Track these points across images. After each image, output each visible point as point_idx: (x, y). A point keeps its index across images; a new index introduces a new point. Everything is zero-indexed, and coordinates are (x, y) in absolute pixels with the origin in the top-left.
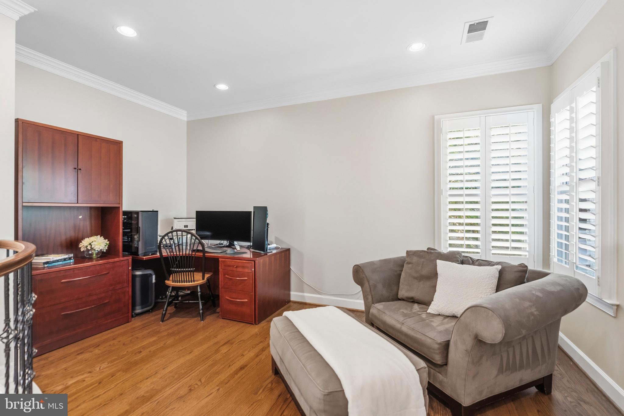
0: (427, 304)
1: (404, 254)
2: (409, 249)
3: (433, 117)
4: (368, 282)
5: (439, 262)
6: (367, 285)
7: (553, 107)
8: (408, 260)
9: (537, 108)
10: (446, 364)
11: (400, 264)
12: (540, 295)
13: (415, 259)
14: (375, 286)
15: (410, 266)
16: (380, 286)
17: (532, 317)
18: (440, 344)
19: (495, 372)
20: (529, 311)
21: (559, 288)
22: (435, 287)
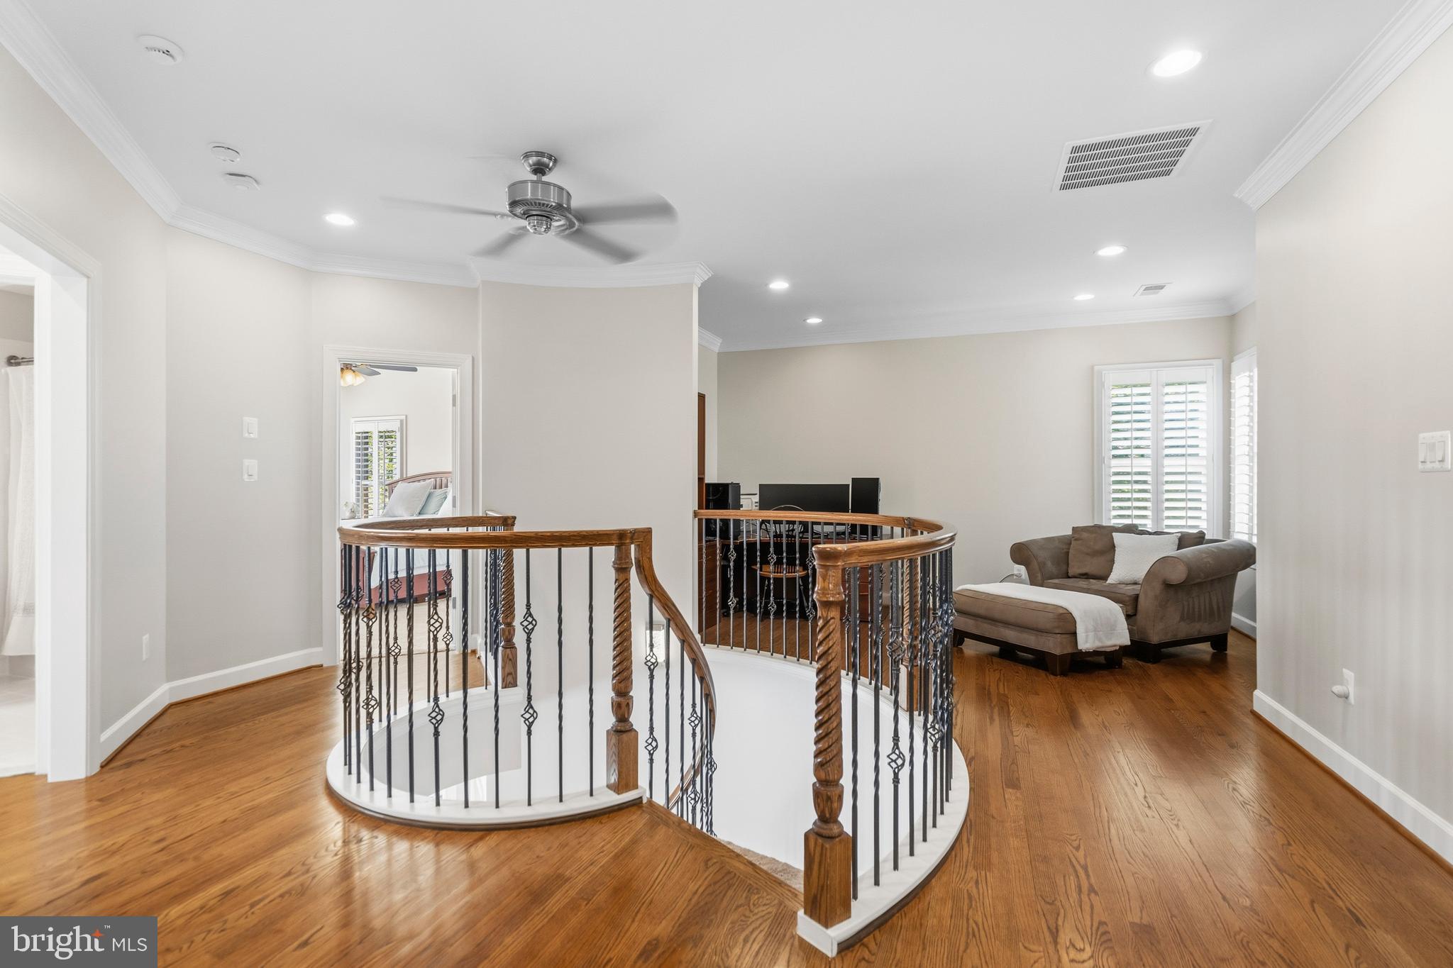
0: (1105, 578)
1: (1070, 532)
2: (1075, 526)
3: (1092, 368)
4: (1037, 560)
5: (1114, 534)
6: (1035, 565)
7: (1234, 365)
8: (1077, 536)
9: (1218, 363)
10: (1135, 615)
11: (1066, 542)
12: (1216, 551)
13: (1085, 535)
14: (1044, 564)
15: (1078, 542)
16: (1049, 564)
17: (1208, 565)
18: (1130, 596)
19: (1178, 619)
20: (1205, 560)
21: (1231, 547)
22: (1113, 561)
